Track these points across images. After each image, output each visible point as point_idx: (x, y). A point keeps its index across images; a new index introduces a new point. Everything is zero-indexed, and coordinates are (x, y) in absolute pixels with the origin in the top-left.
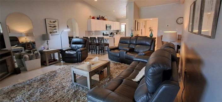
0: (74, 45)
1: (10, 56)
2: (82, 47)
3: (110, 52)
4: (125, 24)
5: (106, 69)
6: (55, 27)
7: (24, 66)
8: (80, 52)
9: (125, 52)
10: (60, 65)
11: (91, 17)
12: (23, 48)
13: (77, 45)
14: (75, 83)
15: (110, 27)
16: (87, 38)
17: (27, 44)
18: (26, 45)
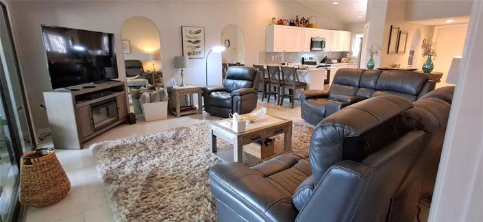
0: (230, 82)
1: (123, 92)
2: (244, 87)
3: (305, 102)
4: (362, 36)
5: (282, 136)
6: (197, 42)
7: (142, 113)
8: (239, 97)
9: (340, 106)
10: (201, 118)
11: (276, 21)
12: (147, 81)
13: (236, 81)
14: (213, 154)
15: (322, 44)
16: (261, 68)
17: (155, 76)
18: (153, 77)
